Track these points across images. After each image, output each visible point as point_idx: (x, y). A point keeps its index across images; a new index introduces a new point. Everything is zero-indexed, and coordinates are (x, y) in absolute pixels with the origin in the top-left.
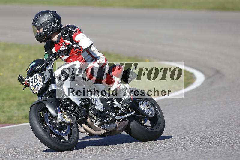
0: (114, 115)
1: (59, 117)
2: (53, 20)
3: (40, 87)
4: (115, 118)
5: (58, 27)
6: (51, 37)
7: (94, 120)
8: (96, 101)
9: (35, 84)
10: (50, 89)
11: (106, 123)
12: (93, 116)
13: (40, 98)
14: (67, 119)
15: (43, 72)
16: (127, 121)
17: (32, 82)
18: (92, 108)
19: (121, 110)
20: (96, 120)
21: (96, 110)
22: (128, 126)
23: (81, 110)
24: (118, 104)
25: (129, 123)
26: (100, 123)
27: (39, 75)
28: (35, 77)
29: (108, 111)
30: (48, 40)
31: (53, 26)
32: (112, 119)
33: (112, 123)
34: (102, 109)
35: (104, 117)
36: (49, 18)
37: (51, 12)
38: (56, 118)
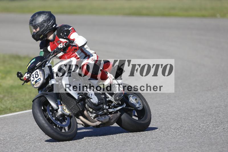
0: (107, 107)
1: (60, 109)
2: (48, 20)
3: (41, 82)
4: (108, 111)
5: (54, 26)
6: (46, 36)
7: (90, 112)
8: (91, 95)
9: (36, 79)
10: (50, 84)
11: (101, 115)
12: (89, 109)
13: (40, 92)
14: (67, 111)
15: (43, 69)
16: (119, 113)
17: (33, 77)
18: (88, 101)
19: (114, 103)
20: (91, 113)
21: (92, 103)
22: (119, 118)
23: (78, 103)
24: (110, 98)
25: (121, 115)
26: (96, 115)
27: (40, 71)
28: (36, 73)
29: (102, 104)
30: (44, 39)
31: (49, 26)
32: (106, 111)
33: (106, 115)
34: (97, 102)
35: (99, 110)
36: (45, 18)
37: (47, 12)
38: (57, 110)
